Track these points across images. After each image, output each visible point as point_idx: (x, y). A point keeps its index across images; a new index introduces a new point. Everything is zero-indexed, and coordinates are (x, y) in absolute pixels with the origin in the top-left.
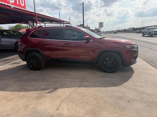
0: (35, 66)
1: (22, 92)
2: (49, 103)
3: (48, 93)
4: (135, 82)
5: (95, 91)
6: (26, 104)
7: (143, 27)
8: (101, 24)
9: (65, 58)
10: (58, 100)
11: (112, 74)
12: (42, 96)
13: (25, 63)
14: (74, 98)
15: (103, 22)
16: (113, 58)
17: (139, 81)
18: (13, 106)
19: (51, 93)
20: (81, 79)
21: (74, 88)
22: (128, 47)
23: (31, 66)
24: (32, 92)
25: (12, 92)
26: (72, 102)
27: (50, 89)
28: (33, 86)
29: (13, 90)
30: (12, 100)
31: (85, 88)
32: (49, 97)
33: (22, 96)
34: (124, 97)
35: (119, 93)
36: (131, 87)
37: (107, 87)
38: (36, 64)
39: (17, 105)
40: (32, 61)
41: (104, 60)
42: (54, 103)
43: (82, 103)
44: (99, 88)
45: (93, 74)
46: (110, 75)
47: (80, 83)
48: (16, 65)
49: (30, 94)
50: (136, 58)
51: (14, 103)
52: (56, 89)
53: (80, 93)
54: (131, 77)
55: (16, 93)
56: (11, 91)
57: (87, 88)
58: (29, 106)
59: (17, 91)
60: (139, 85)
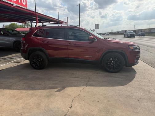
0: (39, 65)
1: (30, 91)
2: (60, 101)
3: (57, 91)
4: (139, 82)
5: (103, 90)
6: (37, 102)
7: (135, 30)
8: (97, 26)
9: (69, 57)
10: (68, 98)
11: (116, 74)
12: (52, 94)
13: (28, 62)
14: (84, 96)
15: (99, 24)
16: (117, 58)
17: (143, 81)
18: (24, 104)
19: (60, 92)
20: (87, 78)
21: (82, 87)
22: (131, 48)
23: (34, 65)
24: (41, 91)
25: (20, 91)
26: (83, 100)
27: (58, 88)
28: (39, 84)
29: (20, 88)
30: (21, 98)
31: (92, 87)
32: (59, 96)
33: (31, 95)
34: (133, 96)
35: (127, 92)
36: (137, 86)
37: (113, 86)
38: (39, 64)
39: (28, 103)
40: (36, 60)
41: (108, 60)
42: (65, 102)
43: (93, 101)
44: (106, 87)
45: (97, 73)
46: (114, 75)
47: (86, 82)
48: (16, 64)
49: (39, 92)
50: (138, 59)
51: (24, 101)
52: (64, 88)
53: (88, 92)
54: (135, 77)
55: (24, 91)
56: (18, 90)
57: (95, 87)
58: (41, 105)
59: (25, 89)
60: (143, 85)
